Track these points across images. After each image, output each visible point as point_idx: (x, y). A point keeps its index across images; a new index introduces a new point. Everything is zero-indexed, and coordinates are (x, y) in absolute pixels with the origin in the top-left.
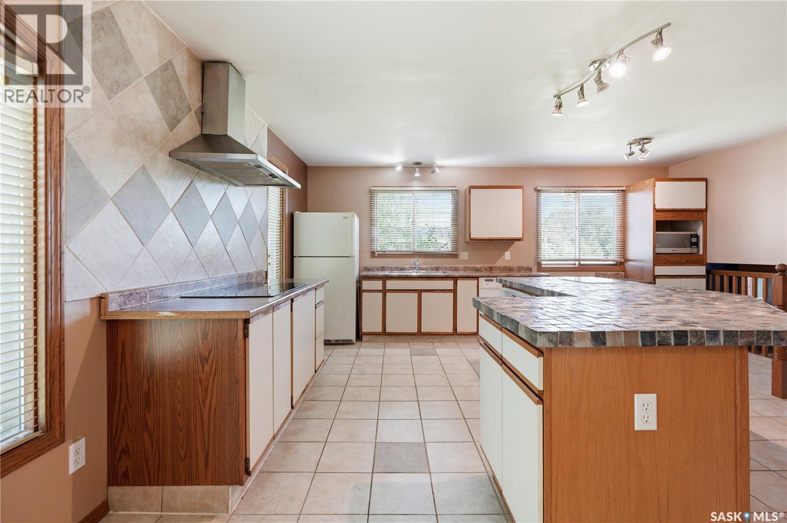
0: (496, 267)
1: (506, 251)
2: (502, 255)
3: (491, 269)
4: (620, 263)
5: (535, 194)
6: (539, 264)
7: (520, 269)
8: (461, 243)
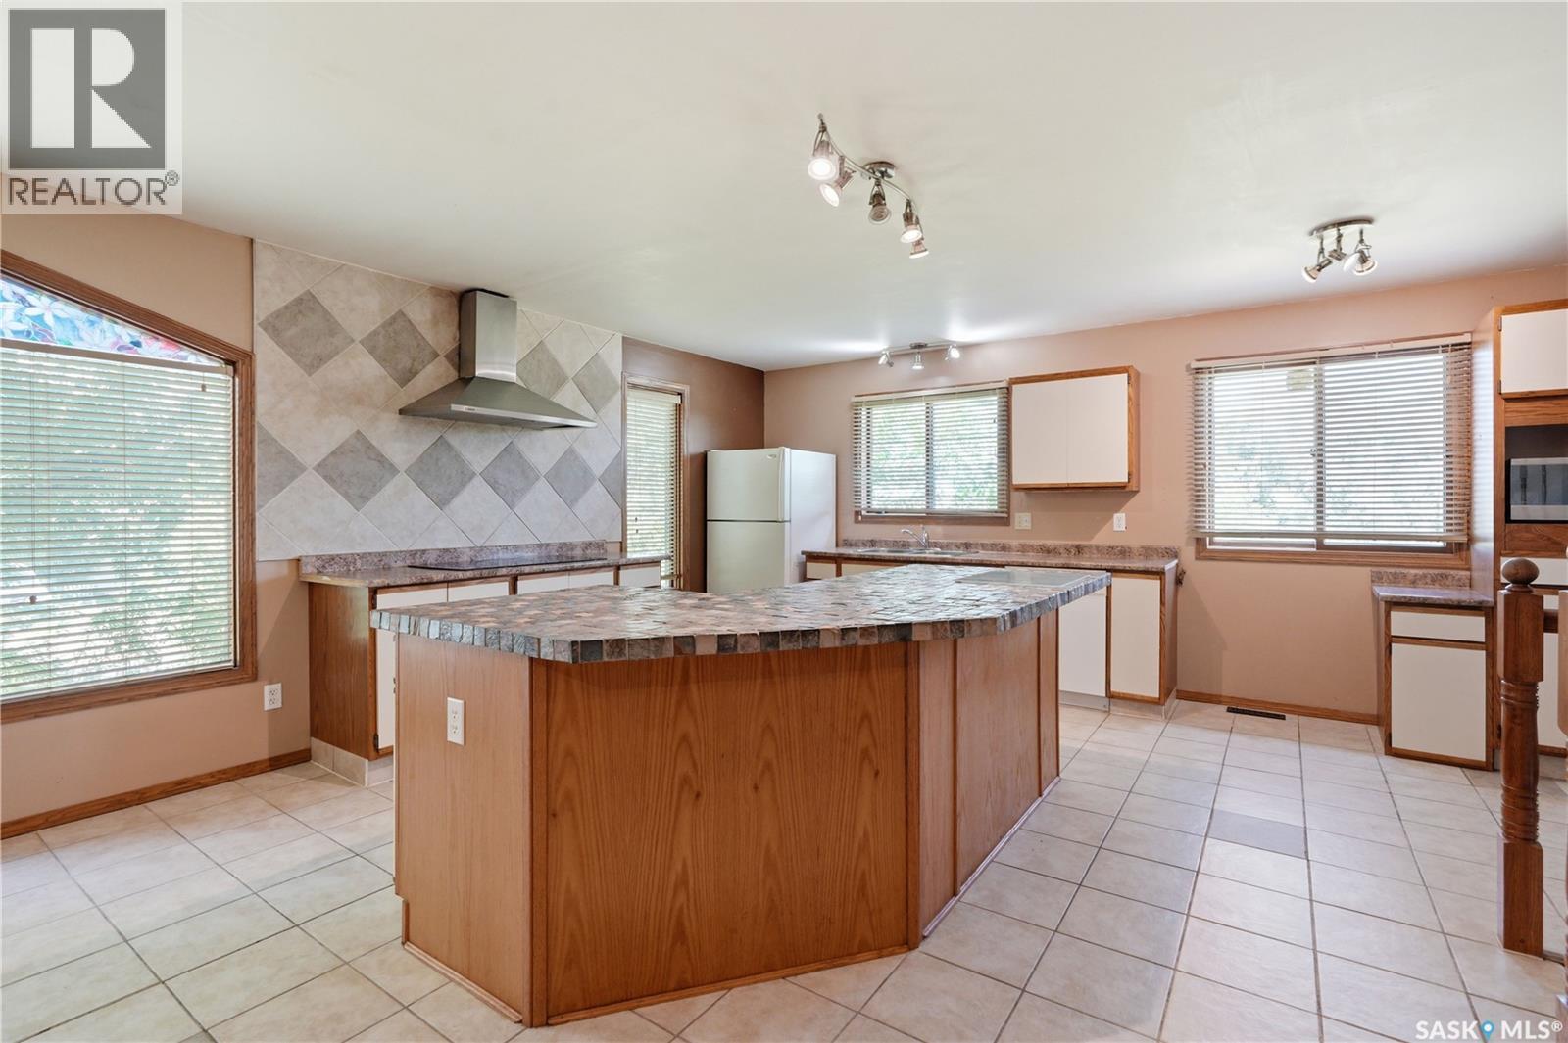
0: (1090, 547)
1: (1117, 512)
2: (1108, 521)
3: (1079, 549)
4: (1460, 544)
5: (1188, 379)
6: (1199, 542)
7: (1148, 552)
8: (1016, 496)
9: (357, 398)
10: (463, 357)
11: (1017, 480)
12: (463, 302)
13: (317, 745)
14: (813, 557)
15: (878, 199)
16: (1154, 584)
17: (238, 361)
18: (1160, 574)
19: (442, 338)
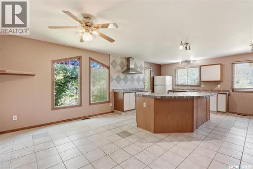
0: (214, 90)
1: (219, 85)
2: (217, 86)
3: (212, 90)
5: (231, 65)
6: (233, 89)
7: (224, 91)
8: (202, 83)
9: (118, 71)
10: (128, 66)
11: (202, 80)
12: (128, 59)
13: (115, 111)
14: (170, 91)
15: (186, 48)
16: (225, 95)
17: (108, 68)
18: (226, 94)
19: (126, 64)
